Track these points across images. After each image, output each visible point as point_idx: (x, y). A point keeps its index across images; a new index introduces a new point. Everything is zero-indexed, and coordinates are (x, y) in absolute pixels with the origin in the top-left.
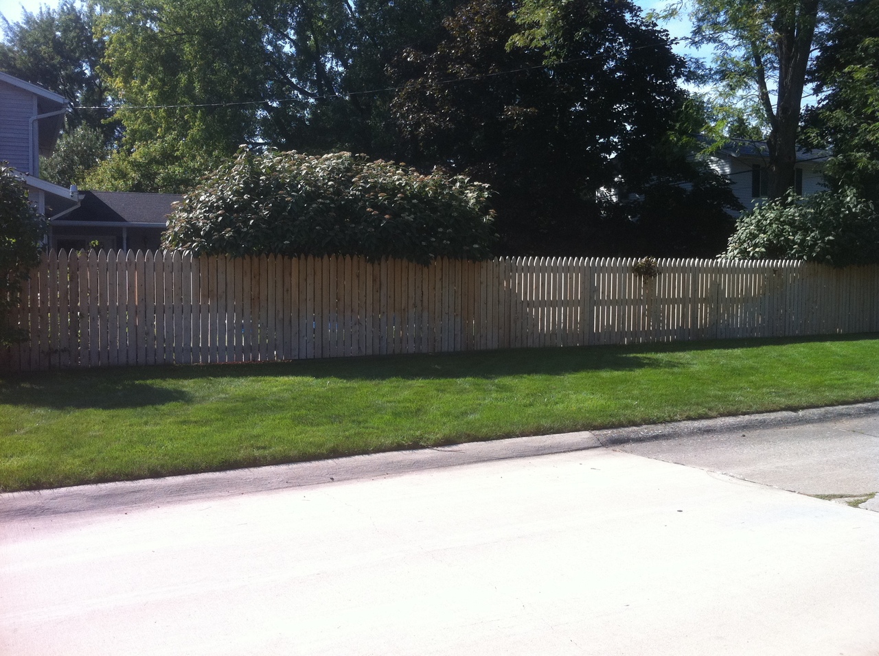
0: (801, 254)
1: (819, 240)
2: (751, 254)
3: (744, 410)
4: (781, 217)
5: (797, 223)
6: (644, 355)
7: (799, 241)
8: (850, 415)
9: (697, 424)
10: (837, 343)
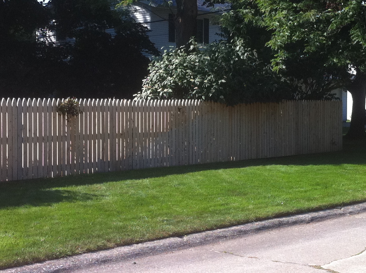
0: (200, 95)
1: (214, 82)
2: (161, 94)
3: (138, 240)
4: (184, 62)
5: (197, 68)
6: (65, 189)
7: (198, 83)
8: (226, 237)
9: (95, 256)
10: (228, 170)
